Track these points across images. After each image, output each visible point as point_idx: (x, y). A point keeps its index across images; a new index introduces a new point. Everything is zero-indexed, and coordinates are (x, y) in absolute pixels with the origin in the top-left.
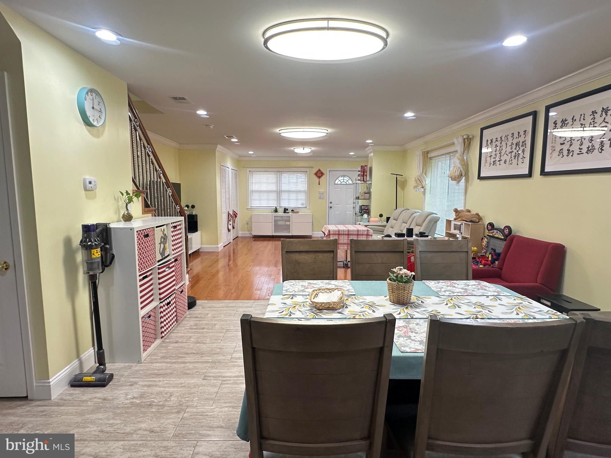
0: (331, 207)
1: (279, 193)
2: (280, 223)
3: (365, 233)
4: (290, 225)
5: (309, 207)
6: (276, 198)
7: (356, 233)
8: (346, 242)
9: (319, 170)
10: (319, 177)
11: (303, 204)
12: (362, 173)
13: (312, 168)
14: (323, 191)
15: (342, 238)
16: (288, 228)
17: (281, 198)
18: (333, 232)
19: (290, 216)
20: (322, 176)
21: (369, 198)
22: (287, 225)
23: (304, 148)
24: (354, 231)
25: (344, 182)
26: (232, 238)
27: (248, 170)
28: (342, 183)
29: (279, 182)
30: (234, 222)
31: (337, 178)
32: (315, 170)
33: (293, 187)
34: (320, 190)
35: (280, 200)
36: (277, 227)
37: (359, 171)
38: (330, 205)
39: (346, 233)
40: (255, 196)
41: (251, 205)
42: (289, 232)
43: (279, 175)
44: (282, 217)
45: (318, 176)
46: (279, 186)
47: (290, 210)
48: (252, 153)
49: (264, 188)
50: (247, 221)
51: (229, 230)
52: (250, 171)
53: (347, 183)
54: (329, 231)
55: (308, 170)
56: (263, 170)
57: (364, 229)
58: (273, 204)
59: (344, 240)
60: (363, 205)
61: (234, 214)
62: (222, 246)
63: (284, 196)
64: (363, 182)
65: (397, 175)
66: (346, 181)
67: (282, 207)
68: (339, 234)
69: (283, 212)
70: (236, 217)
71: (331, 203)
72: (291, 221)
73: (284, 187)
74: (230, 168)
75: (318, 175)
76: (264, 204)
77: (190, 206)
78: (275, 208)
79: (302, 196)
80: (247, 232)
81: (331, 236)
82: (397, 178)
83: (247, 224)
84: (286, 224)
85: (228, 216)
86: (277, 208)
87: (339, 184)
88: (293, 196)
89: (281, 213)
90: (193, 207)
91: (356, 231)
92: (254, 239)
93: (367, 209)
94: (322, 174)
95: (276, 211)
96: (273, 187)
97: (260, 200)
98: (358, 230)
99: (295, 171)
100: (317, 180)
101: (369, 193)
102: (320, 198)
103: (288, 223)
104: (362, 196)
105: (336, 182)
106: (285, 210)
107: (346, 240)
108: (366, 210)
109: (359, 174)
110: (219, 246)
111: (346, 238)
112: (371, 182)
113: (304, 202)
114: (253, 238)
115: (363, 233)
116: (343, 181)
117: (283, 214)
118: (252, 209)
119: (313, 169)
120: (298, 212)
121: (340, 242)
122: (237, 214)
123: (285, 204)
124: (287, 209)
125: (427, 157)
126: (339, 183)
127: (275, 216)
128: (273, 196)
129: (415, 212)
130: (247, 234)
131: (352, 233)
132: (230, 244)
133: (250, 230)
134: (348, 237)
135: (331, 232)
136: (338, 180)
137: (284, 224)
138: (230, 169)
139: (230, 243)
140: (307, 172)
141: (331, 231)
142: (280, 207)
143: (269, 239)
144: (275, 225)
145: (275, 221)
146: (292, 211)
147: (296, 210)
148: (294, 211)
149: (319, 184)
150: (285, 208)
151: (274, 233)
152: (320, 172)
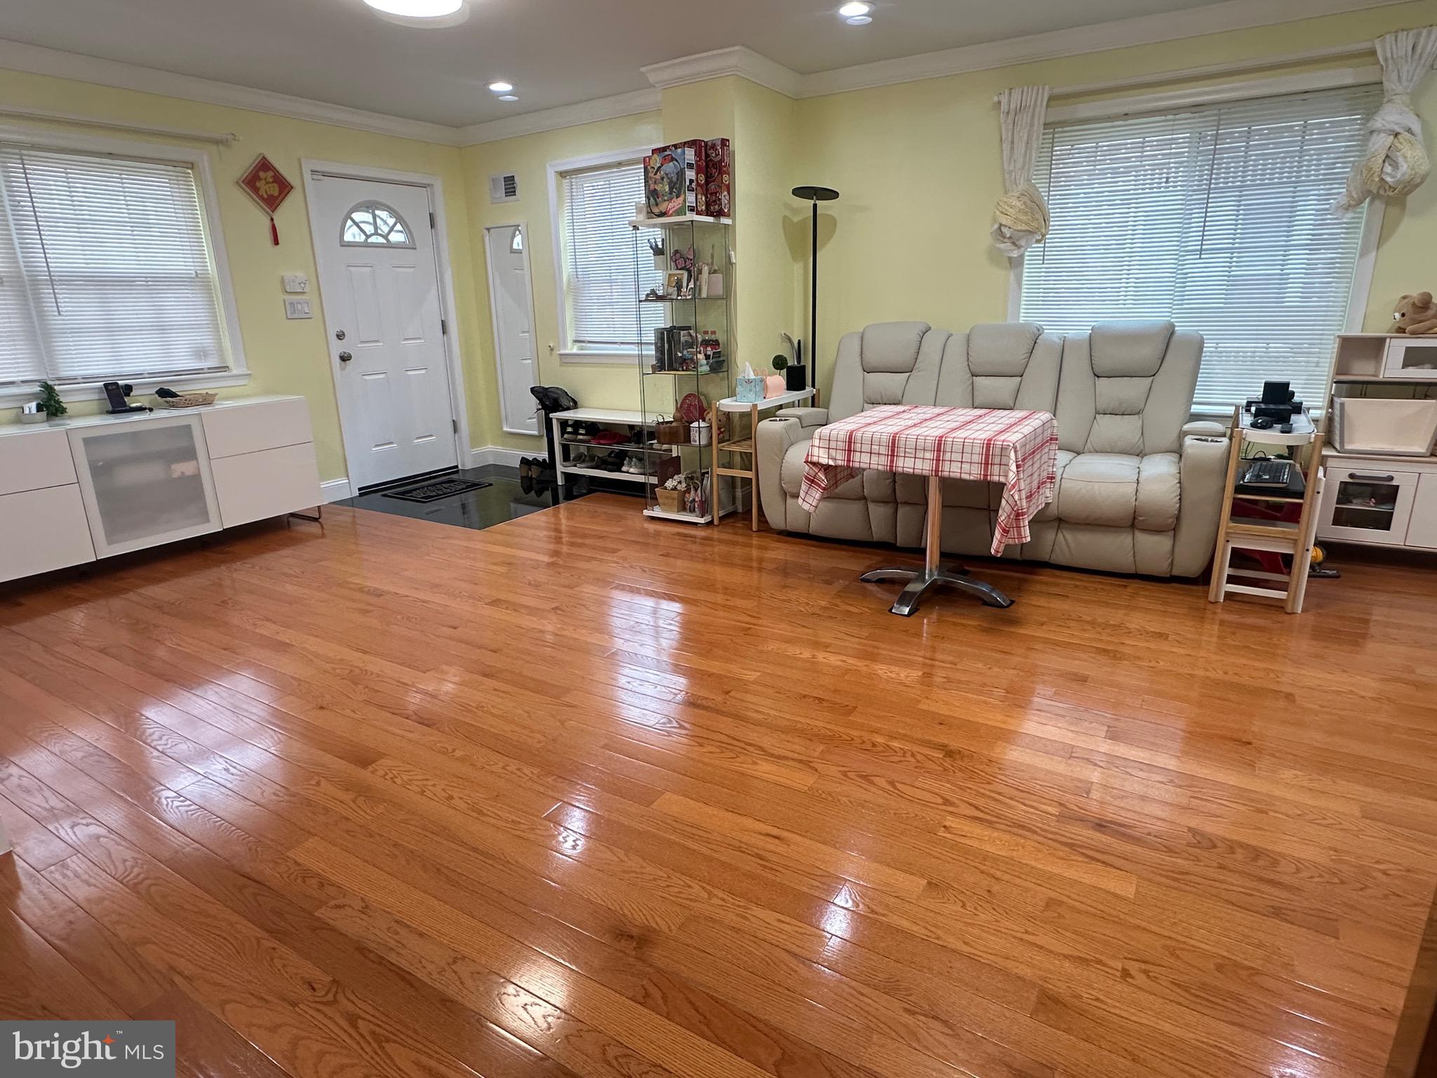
0: (345, 358)
2: (130, 476)
4: (197, 478)
9: (265, 165)
10: (272, 203)
11: (200, 353)
13: (225, 145)
14: (301, 275)
16: (189, 495)
20: (281, 195)
22: (183, 477)
25: (376, 233)
28: (373, 239)
31: (350, 216)
32: (242, 163)
34: (288, 274)
36: (116, 502)
38: (340, 347)
42: (204, 516)
44: (114, 438)
45: (261, 197)
47: (147, 394)
53: (392, 238)
55: (203, 157)
58: (8, 367)
60: (681, 328)
63: (79, 311)
66: (384, 229)
67: (77, 380)
69: (105, 406)
71: (342, 335)
72: (200, 452)
73: (63, 253)
75: (262, 192)
79: (191, 309)
84: (176, 475)
86: (54, 387)
87: (359, 245)
88: (131, 309)
93: (716, 343)
94: (284, 187)
95: (53, 406)
100: (256, 217)
102: (294, 314)
103: (186, 468)
105: (347, 235)
113: (200, 338)
117: (113, 419)
119: (229, 151)
120: (211, 399)
124: (128, 389)
126: (360, 237)
127: (87, 442)
137: (162, 475)
140: (193, 164)
142: (68, 382)
144: (102, 495)
145: (100, 470)
146: (164, 393)
147: (186, 388)
148: (174, 395)
149: (276, 242)
150: (109, 380)
151: (110, 543)
152: (271, 174)
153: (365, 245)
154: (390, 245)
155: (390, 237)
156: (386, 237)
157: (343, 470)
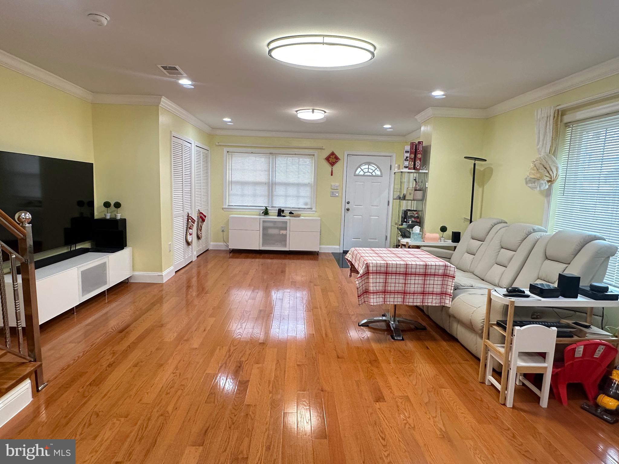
0: (348, 210)
1: (271, 185)
2: (271, 231)
3: (441, 272)
4: (286, 235)
5: (316, 209)
6: (266, 193)
7: (422, 271)
8: (400, 288)
9: (333, 154)
10: (332, 164)
11: (306, 204)
12: (413, 156)
13: (323, 149)
14: (337, 184)
15: (393, 281)
16: (283, 239)
17: (275, 193)
18: (375, 269)
19: (287, 222)
20: (336, 162)
21: (423, 199)
22: (283, 234)
23: (313, 110)
24: (418, 267)
25: (368, 172)
26: (195, 254)
27: (225, 150)
28: (366, 174)
29: (271, 170)
30: (199, 229)
31: (359, 167)
32: (327, 154)
33: (292, 179)
34: (333, 184)
35: (272, 196)
36: (266, 237)
37: (407, 152)
38: (347, 206)
39: (402, 270)
40: (236, 190)
41: (228, 203)
42: (285, 246)
43: (272, 161)
44: (275, 222)
45: (330, 163)
46: (272, 177)
47: (286, 213)
48: (229, 120)
49: (250, 177)
50: (222, 227)
51: (188, 244)
52: (228, 152)
53: (374, 174)
54: (367, 266)
55: (316, 152)
56: (250, 150)
57: (437, 264)
58: (262, 203)
59: (397, 285)
60: (409, 210)
61: (201, 217)
62: (172, 271)
63: (280, 191)
64: (413, 171)
65: (476, 159)
66: (371, 171)
67: (275, 207)
68: (386, 273)
69: (277, 214)
70: (203, 220)
71: (348, 203)
72: (288, 229)
73: (280, 177)
74: (193, 143)
75: (330, 161)
76: (248, 201)
77: (112, 204)
78: (264, 208)
79: (306, 192)
80: (222, 244)
81: (371, 277)
82: (475, 164)
83: (223, 231)
84: (281, 233)
85: (188, 220)
86: (268, 208)
87: (361, 176)
88: (292, 191)
89: (273, 216)
90: (118, 205)
91: (421, 267)
92: (231, 255)
93: (418, 217)
94: (337, 159)
95: (266, 213)
96: (262, 177)
97: (243, 195)
98: (426, 265)
99: (297, 153)
100: (329, 168)
101: (424, 190)
102: (333, 195)
103: (283, 232)
104: (410, 194)
105: (357, 172)
106: (280, 212)
107: (400, 285)
108: (415, 218)
109: (407, 157)
110: (164, 273)
111: (420, 282)
112: (427, 171)
113: (308, 200)
114: (230, 253)
115: (437, 271)
116: (366, 170)
117: (276, 217)
118: (230, 208)
119: (323, 151)
120: (298, 216)
121: (389, 288)
122: (205, 216)
123: (280, 203)
124: (283, 211)
125: (561, 121)
126: (362, 173)
127: (264, 222)
128: (262, 190)
129: (534, 230)
130: (221, 246)
131: (413, 270)
132: (191, 264)
133: (226, 241)
134: (405, 279)
135: (371, 269)
136: (359, 170)
137: (278, 233)
138: (193, 145)
139: (191, 262)
140: (314, 155)
141: (371, 265)
142: (272, 207)
143: (254, 255)
144: (264, 235)
145: (265, 229)
146: (291, 213)
147: (296, 212)
148: (293, 214)
149: (332, 175)
150: (280, 208)
151: (263, 246)
152: (334, 156)
153: (364, 175)
154: (372, 176)
155: (373, 173)
156: (371, 173)
157: (339, 244)
